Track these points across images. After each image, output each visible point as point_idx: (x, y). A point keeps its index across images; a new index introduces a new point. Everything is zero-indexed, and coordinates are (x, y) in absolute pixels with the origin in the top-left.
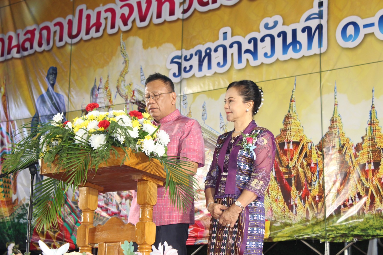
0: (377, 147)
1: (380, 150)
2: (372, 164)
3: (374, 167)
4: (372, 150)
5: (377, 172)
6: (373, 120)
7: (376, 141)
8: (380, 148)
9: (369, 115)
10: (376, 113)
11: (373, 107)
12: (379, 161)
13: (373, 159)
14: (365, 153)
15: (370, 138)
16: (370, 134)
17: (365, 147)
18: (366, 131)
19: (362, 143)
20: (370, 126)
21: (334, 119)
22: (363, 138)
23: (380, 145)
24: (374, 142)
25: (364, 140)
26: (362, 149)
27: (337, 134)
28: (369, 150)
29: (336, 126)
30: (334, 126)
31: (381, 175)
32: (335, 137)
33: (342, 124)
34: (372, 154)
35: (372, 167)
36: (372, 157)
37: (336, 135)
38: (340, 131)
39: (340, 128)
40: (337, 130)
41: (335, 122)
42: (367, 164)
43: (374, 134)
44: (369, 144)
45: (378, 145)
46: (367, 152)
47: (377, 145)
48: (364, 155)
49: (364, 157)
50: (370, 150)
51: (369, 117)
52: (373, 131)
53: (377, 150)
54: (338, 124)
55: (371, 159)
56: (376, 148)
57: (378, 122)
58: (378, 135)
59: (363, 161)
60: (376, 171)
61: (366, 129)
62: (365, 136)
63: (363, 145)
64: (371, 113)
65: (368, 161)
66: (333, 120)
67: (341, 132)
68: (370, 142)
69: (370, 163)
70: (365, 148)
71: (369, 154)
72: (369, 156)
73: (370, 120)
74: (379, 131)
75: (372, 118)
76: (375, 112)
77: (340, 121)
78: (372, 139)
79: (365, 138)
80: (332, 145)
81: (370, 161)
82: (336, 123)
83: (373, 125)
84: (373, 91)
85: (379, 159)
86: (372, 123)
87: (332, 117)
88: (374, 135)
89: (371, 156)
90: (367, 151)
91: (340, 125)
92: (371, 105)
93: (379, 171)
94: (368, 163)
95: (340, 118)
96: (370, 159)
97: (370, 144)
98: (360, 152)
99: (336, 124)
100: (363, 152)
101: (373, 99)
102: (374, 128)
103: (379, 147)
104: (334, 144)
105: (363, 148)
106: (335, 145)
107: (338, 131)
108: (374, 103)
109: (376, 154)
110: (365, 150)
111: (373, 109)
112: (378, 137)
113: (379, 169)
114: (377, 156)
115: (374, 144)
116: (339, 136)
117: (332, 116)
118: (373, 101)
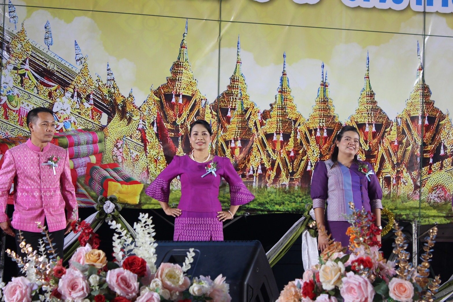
0: (288, 117)
1: (292, 122)
2: (281, 135)
3: (283, 139)
4: (282, 120)
5: (286, 145)
6: (285, 88)
7: (286, 111)
8: (291, 120)
9: (280, 81)
10: (288, 81)
11: (284, 74)
12: (289, 133)
13: (282, 130)
14: (274, 122)
15: (280, 106)
16: (281, 103)
17: (274, 115)
18: (276, 98)
19: (271, 111)
20: (280, 93)
21: (236, 78)
22: (271, 105)
23: (291, 116)
24: (285, 112)
25: (272, 108)
26: (271, 118)
27: (239, 95)
28: (278, 120)
29: (237, 86)
30: (235, 85)
31: (290, 148)
32: (236, 99)
33: (245, 86)
34: (282, 125)
35: (281, 139)
36: (281, 128)
37: (237, 96)
38: (242, 93)
39: (243, 89)
40: (239, 91)
41: (236, 81)
42: (275, 135)
43: (285, 103)
44: (278, 113)
45: (289, 116)
46: (276, 122)
47: (287, 115)
48: (272, 124)
49: (273, 126)
50: (280, 120)
51: (280, 84)
52: (284, 100)
53: (288, 121)
54: (240, 85)
55: (281, 130)
56: (286, 118)
57: (290, 92)
58: (290, 105)
59: (271, 130)
60: (285, 143)
61: (276, 96)
62: (274, 104)
63: (271, 113)
64: (282, 80)
65: (277, 131)
66: (234, 78)
67: (245, 94)
68: (280, 111)
69: (279, 134)
70: (274, 117)
71: (278, 124)
72: (278, 126)
73: (280, 87)
74: (291, 100)
75: (284, 86)
76: (287, 79)
77: (244, 82)
78: (282, 109)
79: (274, 106)
80: (232, 107)
81: (280, 131)
82: (237, 83)
83: (284, 93)
84: (284, 56)
85: (289, 131)
86: (283, 91)
87: (233, 76)
88: (285, 105)
89: (281, 126)
90: (276, 120)
91: (243, 86)
92: (282, 71)
93: (288, 143)
94: (277, 134)
95: (243, 79)
96: (279, 129)
97: (280, 113)
98: (268, 120)
99: (238, 85)
100: (272, 121)
101: (284, 64)
102: (285, 96)
103: (291, 118)
104: (234, 105)
105: (272, 116)
106: (235, 107)
107: (241, 93)
108: (285, 69)
109: (286, 125)
110: (274, 119)
111: (284, 76)
112: (290, 108)
113: (289, 141)
114: (287, 128)
115: (285, 114)
116: (242, 98)
117: (232, 74)
118: (284, 67)
